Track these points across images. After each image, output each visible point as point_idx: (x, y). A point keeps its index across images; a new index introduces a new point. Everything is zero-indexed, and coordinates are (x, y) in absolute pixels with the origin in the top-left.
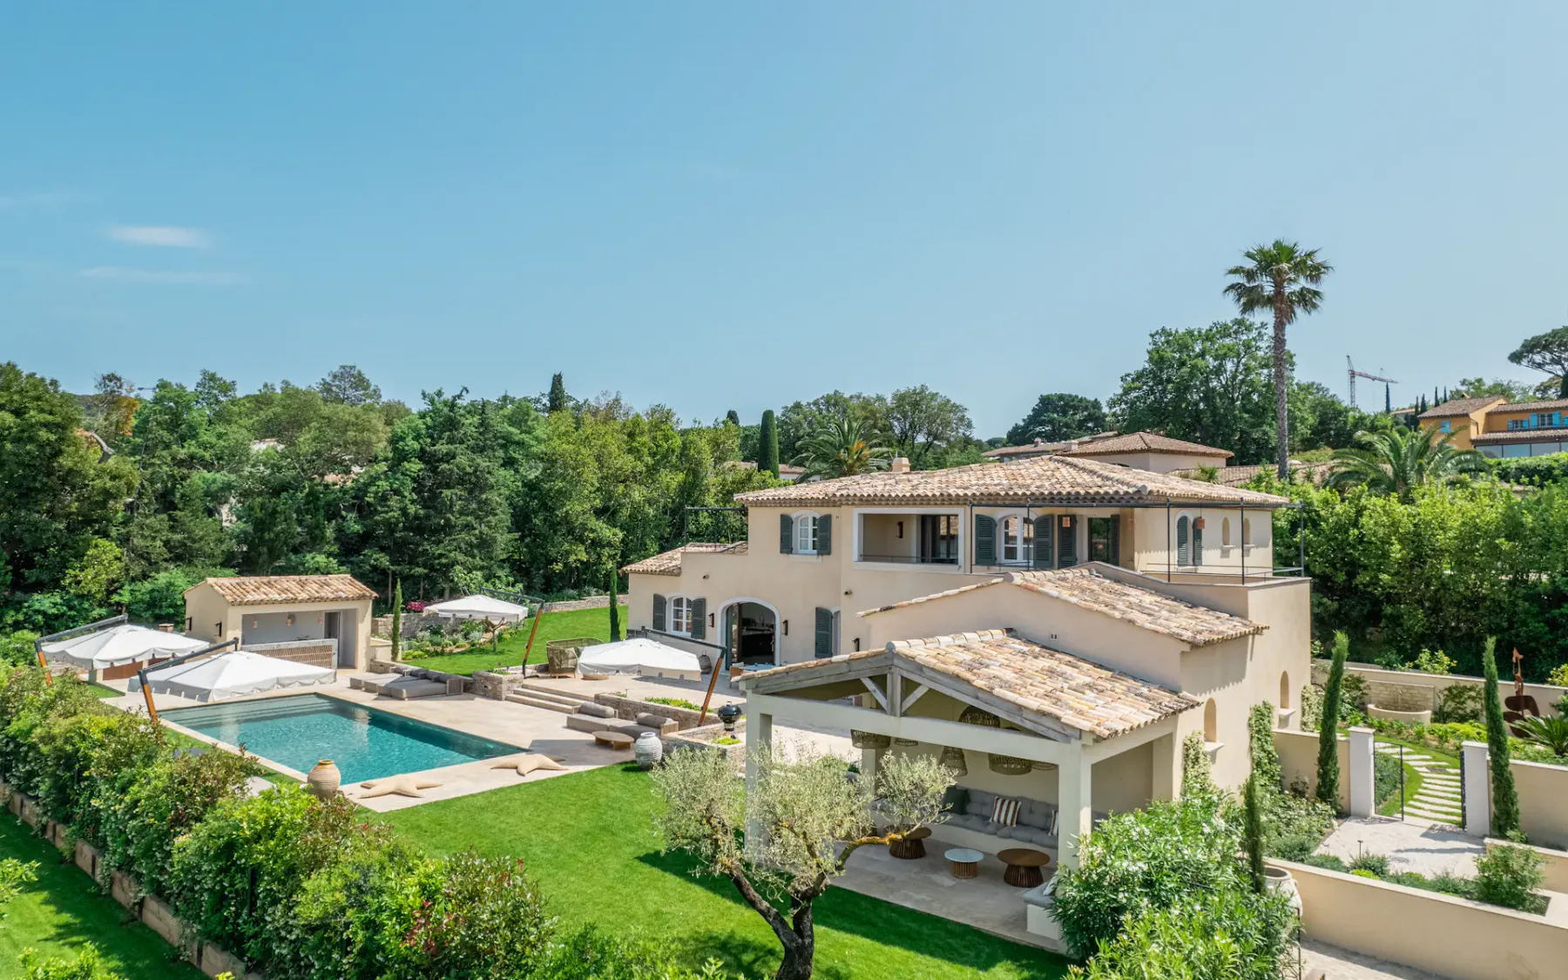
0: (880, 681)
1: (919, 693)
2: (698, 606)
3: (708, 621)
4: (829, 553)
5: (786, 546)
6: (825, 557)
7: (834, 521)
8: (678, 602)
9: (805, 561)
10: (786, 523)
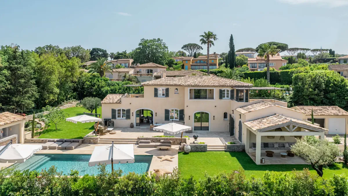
0: (288, 127)
1: (296, 128)
2: (128, 111)
3: (131, 114)
4: (168, 97)
5: (156, 95)
6: (167, 98)
7: (170, 89)
8: (119, 110)
9: (161, 99)
10: (156, 90)
